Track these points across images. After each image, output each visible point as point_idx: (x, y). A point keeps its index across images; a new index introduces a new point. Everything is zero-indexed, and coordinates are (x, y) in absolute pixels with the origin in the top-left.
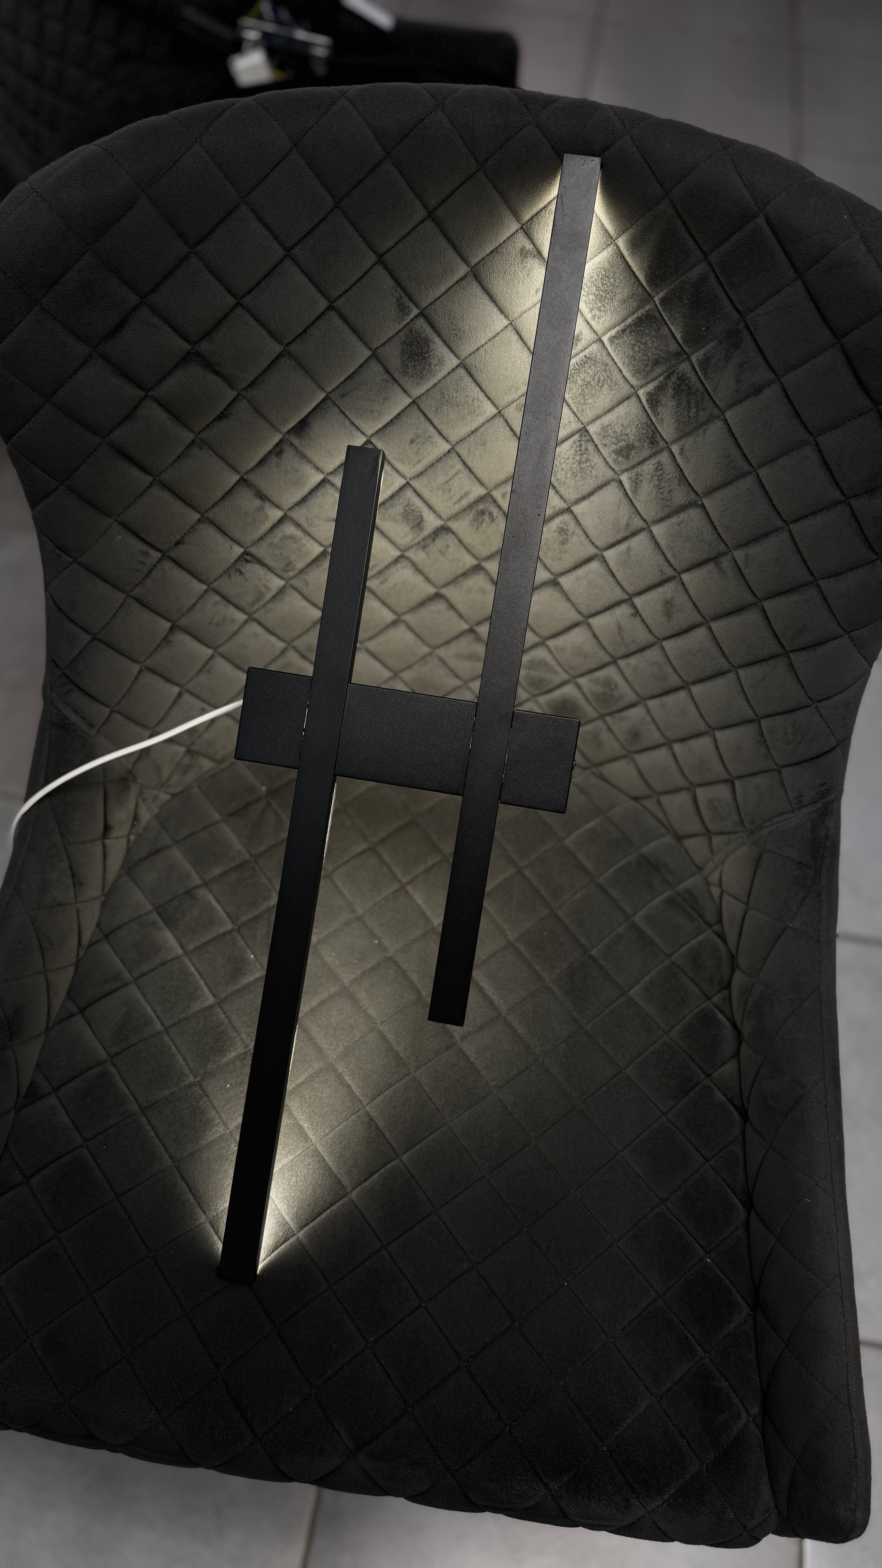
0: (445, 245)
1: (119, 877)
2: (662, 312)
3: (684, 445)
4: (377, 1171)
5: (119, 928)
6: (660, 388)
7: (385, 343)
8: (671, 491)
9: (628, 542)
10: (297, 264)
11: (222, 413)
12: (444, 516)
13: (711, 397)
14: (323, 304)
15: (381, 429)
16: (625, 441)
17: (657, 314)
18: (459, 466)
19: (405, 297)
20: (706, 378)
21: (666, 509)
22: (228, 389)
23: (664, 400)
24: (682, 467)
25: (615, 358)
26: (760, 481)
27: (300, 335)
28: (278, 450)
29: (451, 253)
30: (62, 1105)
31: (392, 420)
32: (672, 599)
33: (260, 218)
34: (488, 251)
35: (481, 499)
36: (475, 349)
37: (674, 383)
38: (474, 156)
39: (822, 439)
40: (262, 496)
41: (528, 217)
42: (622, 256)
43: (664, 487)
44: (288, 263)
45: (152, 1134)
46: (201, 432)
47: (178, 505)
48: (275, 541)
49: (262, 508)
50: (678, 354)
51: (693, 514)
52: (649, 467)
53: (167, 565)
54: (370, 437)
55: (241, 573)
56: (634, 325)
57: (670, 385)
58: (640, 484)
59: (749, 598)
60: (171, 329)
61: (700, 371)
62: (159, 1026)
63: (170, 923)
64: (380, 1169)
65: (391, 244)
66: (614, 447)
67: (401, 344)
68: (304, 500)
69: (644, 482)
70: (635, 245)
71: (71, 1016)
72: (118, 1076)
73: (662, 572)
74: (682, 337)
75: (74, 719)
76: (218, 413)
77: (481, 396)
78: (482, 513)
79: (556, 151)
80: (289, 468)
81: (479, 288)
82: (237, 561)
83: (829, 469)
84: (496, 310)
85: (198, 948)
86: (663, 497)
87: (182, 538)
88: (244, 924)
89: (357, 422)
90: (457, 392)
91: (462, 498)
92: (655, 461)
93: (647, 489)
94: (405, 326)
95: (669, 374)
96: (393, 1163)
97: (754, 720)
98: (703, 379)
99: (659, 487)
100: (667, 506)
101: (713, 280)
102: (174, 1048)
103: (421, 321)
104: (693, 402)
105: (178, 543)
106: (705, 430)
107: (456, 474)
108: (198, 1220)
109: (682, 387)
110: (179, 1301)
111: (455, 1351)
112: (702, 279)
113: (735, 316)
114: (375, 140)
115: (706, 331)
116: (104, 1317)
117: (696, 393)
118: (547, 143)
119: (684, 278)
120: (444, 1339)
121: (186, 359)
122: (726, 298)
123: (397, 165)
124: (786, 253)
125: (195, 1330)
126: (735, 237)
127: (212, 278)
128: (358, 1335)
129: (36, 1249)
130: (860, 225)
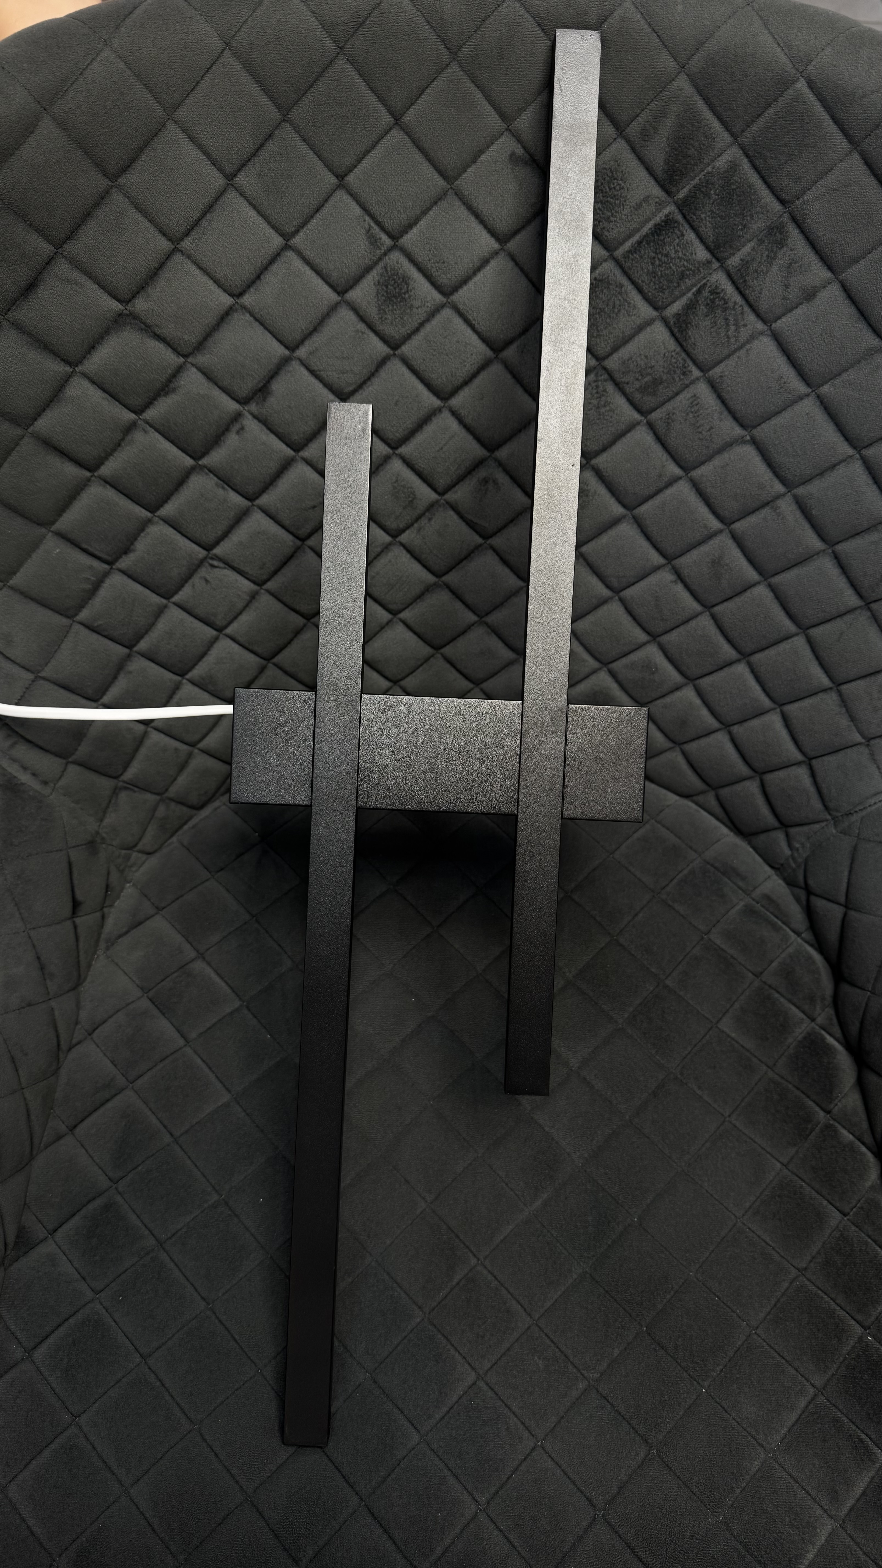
0: (418, 158)
2: (683, 214)
3: (723, 372)
5: (105, 1022)
6: (690, 307)
7: (355, 284)
8: (711, 428)
9: (663, 494)
10: (242, 194)
11: (166, 385)
13: (753, 310)
14: (277, 241)
15: (358, 391)
16: (650, 375)
17: (679, 217)
18: (454, 426)
19: (375, 227)
20: (745, 287)
21: (706, 451)
22: (171, 354)
23: (695, 320)
24: (723, 399)
26: (822, 401)
27: (253, 281)
29: (426, 168)
30: (62, 1250)
31: (370, 379)
32: (722, 555)
33: (192, 139)
35: (482, 463)
36: (462, 281)
37: (706, 298)
40: (224, 484)
43: (702, 425)
44: (232, 195)
46: (143, 411)
47: (123, 504)
48: (243, 539)
49: (224, 499)
50: (708, 263)
51: (741, 454)
52: (682, 404)
53: (116, 578)
55: (207, 583)
56: (653, 233)
57: (702, 300)
58: (672, 425)
59: (815, 546)
60: (97, 286)
61: (738, 279)
62: (167, 1139)
63: (167, 1010)
65: (354, 162)
66: (637, 384)
67: (375, 285)
69: (677, 423)
71: (60, 1139)
72: (126, 1207)
73: (705, 528)
74: (712, 242)
75: (24, 777)
76: (162, 386)
77: (474, 337)
78: (485, 482)
79: (543, 30)
81: (462, 207)
82: (199, 566)
84: (483, 232)
85: (201, 1035)
86: (702, 437)
87: (132, 543)
88: (254, 999)
90: (445, 338)
92: (689, 395)
93: (681, 429)
94: (377, 262)
95: (699, 288)
97: (831, 688)
98: (741, 289)
99: (696, 426)
100: (707, 447)
101: (746, 165)
103: (396, 255)
104: (731, 318)
105: (127, 551)
106: (748, 350)
107: (450, 439)
109: (717, 302)
110: (237, 1482)
111: (587, 1498)
112: (734, 167)
113: (777, 206)
114: (324, 32)
115: (742, 230)
116: (146, 1518)
117: (734, 307)
118: (532, 21)
119: (710, 169)
120: (571, 1486)
121: (118, 321)
122: (764, 187)
123: (352, 62)
124: (836, 121)
125: (263, 1517)
126: (771, 111)
127: (141, 218)
128: (466, 1497)
129: (50, 1443)
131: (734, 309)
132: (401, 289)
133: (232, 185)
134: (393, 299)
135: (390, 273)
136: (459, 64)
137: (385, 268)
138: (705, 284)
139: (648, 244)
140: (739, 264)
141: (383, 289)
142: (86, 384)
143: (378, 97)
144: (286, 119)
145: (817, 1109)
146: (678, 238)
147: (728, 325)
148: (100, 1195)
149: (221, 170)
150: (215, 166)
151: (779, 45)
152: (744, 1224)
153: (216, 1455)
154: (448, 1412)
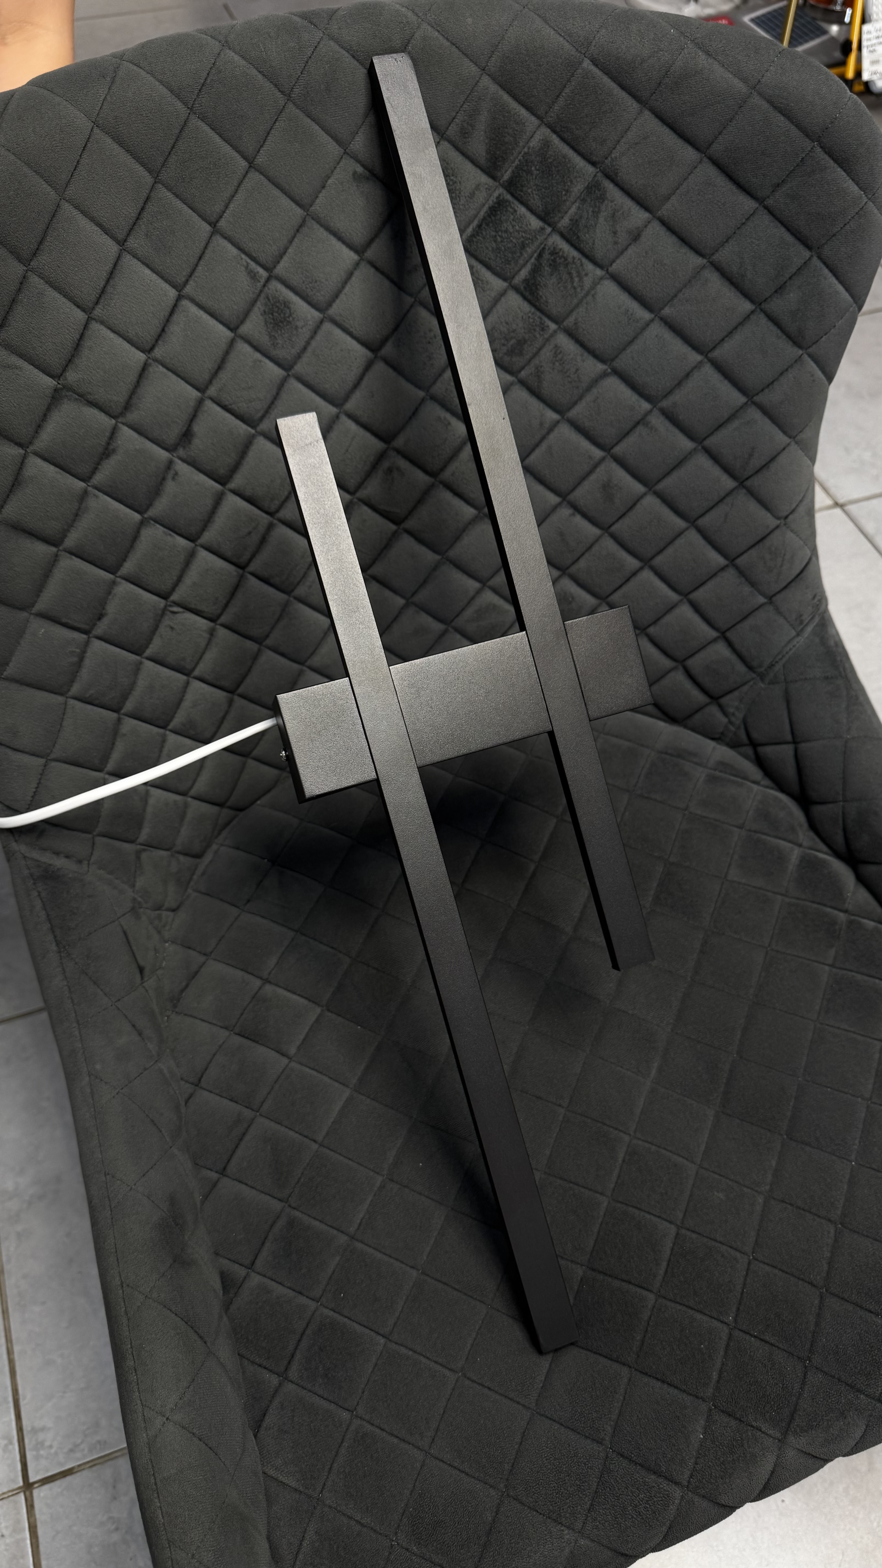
0: (276, 193)
3: (576, 319)
5: (206, 1067)
6: (535, 271)
7: (245, 318)
8: (577, 370)
9: (546, 442)
10: (135, 256)
11: (107, 449)
12: (352, 488)
13: (589, 260)
14: (173, 293)
15: (266, 413)
16: (514, 338)
17: (508, 197)
18: (353, 428)
19: (252, 263)
20: (578, 242)
21: (577, 391)
22: (105, 418)
23: (543, 280)
24: (582, 341)
26: (666, 322)
27: (160, 335)
28: (171, 472)
29: (284, 201)
30: (268, 1278)
31: (273, 402)
32: (609, 479)
33: (84, 213)
35: (383, 454)
36: (334, 295)
37: (548, 260)
38: (278, 89)
39: (717, 257)
43: (569, 369)
44: (127, 259)
45: (380, 1255)
46: (91, 479)
47: (92, 571)
48: (195, 580)
50: (542, 230)
51: (608, 385)
52: (547, 355)
53: (95, 645)
55: (172, 629)
56: (489, 216)
57: (544, 263)
58: (543, 376)
59: (689, 444)
60: (32, 367)
61: (571, 237)
62: (314, 1146)
63: (257, 1037)
65: (221, 208)
66: (505, 349)
67: (261, 315)
69: (546, 373)
71: (215, 1184)
73: (590, 458)
74: (542, 211)
76: (103, 451)
77: (354, 345)
78: (389, 468)
79: (358, 60)
81: (321, 229)
82: (162, 616)
83: (733, 283)
84: (343, 247)
85: (300, 1048)
86: (570, 380)
87: (103, 608)
88: (330, 1000)
90: (330, 349)
92: (551, 347)
93: (551, 378)
94: (259, 294)
95: (540, 253)
97: (728, 565)
98: (575, 245)
99: (563, 371)
100: (577, 387)
101: (556, 140)
102: (341, 1158)
103: (273, 283)
104: (573, 271)
105: (99, 616)
106: (593, 296)
109: (558, 260)
110: (518, 1403)
111: (809, 1283)
112: (546, 144)
113: (591, 169)
114: (173, 97)
115: (565, 195)
116: (455, 1468)
117: (573, 262)
118: (347, 55)
119: (526, 150)
120: (792, 1279)
121: (56, 398)
122: (575, 155)
123: (203, 119)
124: (623, 87)
125: (554, 1421)
126: (567, 90)
127: (57, 295)
128: (716, 1324)
129: (342, 1442)
130: (688, 35)
131: (574, 262)
132: (285, 314)
133: (125, 250)
134: (280, 324)
135: (272, 302)
136: (294, 104)
137: (268, 298)
138: (544, 249)
139: (487, 225)
140: (570, 224)
141: (270, 317)
142: (39, 461)
143: (231, 146)
144: (157, 181)
145: (836, 912)
146: (512, 214)
147: (572, 278)
148: (278, 1217)
149: (113, 237)
150: (108, 235)
151: (561, 35)
152: (822, 1024)
153: (489, 1388)
154: (668, 1265)
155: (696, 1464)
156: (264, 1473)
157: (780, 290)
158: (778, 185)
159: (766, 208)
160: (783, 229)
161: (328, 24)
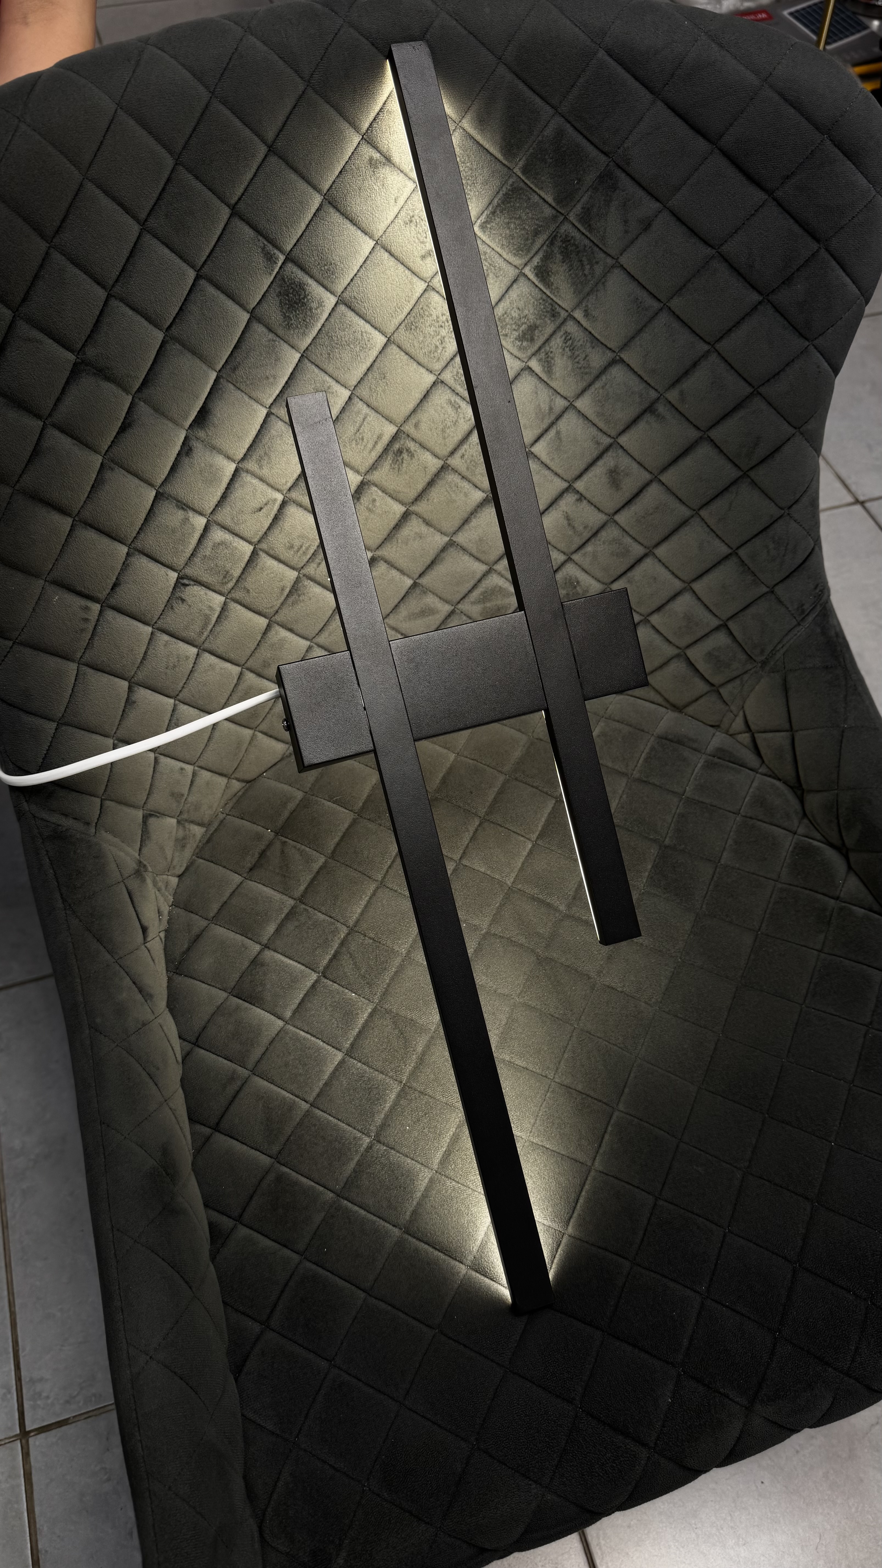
0: (293, 176)
1: (170, 980)
2: (526, 181)
3: (587, 306)
4: (605, 1132)
5: (205, 1028)
6: (547, 258)
7: (260, 300)
8: (586, 356)
9: (555, 427)
10: (155, 236)
11: (123, 423)
12: (363, 470)
13: (600, 249)
14: (191, 274)
15: (278, 395)
16: (525, 323)
17: (522, 185)
18: (365, 409)
19: (269, 245)
20: (590, 231)
21: (586, 377)
22: (124, 394)
23: (554, 267)
24: (590, 329)
25: (491, 244)
26: (674, 313)
27: (178, 314)
28: (186, 450)
29: (302, 185)
30: (255, 1231)
31: (287, 382)
32: (616, 467)
33: (106, 193)
34: (337, 173)
35: (395, 438)
36: (349, 280)
37: (560, 247)
38: (298, 74)
39: (725, 248)
40: (184, 506)
41: (367, 125)
42: (472, 138)
43: (578, 355)
44: (147, 237)
45: (363, 1212)
46: (107, 451)
47: (106, 541)
48: (208, 553)
49: (187, 519)
50: (554, 218)
51: (617, 373)
52: (557, 342)
53: (110, 614)
54: (270, 407)
55: (183, 600)
56: (503, 203)
57: (556, 250)
58: (553, 362)
59: (694, 434)
60: (52, 340)
61: (583, 225)
62: (305, 1106)
63: (254, 999)
64: (606, 1128)
65: (241, 190)
66: (516, 334)
67: (278, 296)
68: (224, 497)
69: (556, 359)
70: (481, 122)
71: (208, 1138)
72: (294, 1174)
73: (598, 443)
74: (554, 199)
75: (67, 823)
76: (120, 425)
77: (368, 327)
78: (400, 452)
79: (377, 48)
80: (203, 465)
81: (338, 214)
82: (174, 588)
83: (740, 274)
84: (359, 232)
85: (295, 1012)
86: (580, 366)
87: (117, 579)
88: (327, 967)
89: (253, 394)
90: (344, 330)
91: (376, 443)
92: (562, 333)
93: (561, 363)
94: (275, 277)
95: (552, 240)
96: (614, 1117)
97: (730, 554)
98: (587, 233)
99: (573, 357)
100: (586, 374)
101: (570, 130)
102: (331, 1118)
103: (290, 266)
104: (584, 259)
105: (115, 586)
106: (603, 283)
107: (364, 420)
108: (460, 1272)
109: (570, 248)
110: (492, 1361)
111: (783, 1257)
112: (560, 133)
113: (603, 158)
114: (196, 81)
115: (577, 183)
116: (428, 1419)
117: (584, 249)
118: (366, 42)
119: (540, 138)
120: (765, 1252)
121: (75, 372)
122: (588, 144)
123: (225, 103)
124: (636, 77)
125: (527, 1379)
126: (581, 80)
127: (78, 272)
128: (689, 1292)
129: (319, 1390)
130: (702, 27)
132: (299, 295)
133: (146, 230)
134: (296, 305)
135: (288, 285)
136: (313, 89)
137: (283, 279)
138: (556, 236)
139: (501, 212)
140: (582, 212)
141: (285, 300)
142: (57, 433)
143: (251, 130)
144: (179, 162)
145: (827, 899)
146: (526, 202)
147: (582, 265)
148: (267, 1173)
149: (134, 218)
150: (130, 215)
151: (576, 25)
153: (465, 1346)
154: (644, 1234)
155: (663, 1426)
156: (243, 1415)
157: (788, 281)
158: (788, 177)
159: (775, 199)
160: (792, 221)
161: (349, 12)
